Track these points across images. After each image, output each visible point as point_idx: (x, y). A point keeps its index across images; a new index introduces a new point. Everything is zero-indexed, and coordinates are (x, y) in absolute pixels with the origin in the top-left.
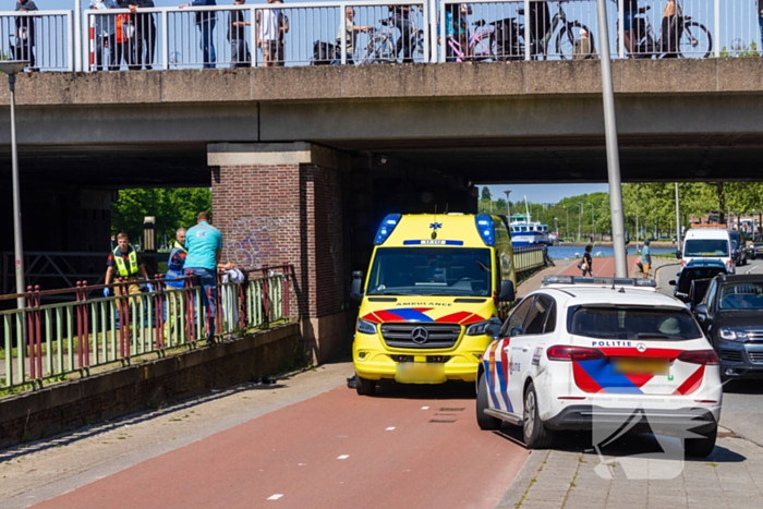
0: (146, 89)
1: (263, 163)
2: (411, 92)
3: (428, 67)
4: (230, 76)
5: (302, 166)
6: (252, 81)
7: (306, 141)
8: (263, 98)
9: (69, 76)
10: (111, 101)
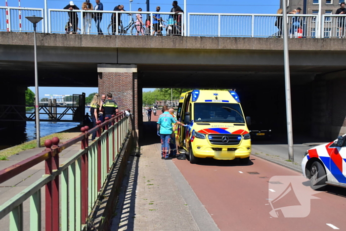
0: (75, 41)
1: (119, 72)
2: (177, 46)
3: (184, 38)
4: (109, 38)
5: (134, 73)
6: (117, 40)
7: (135, 64)
8: (121, 47)
9: (43, 35)
10: (61, 45)
